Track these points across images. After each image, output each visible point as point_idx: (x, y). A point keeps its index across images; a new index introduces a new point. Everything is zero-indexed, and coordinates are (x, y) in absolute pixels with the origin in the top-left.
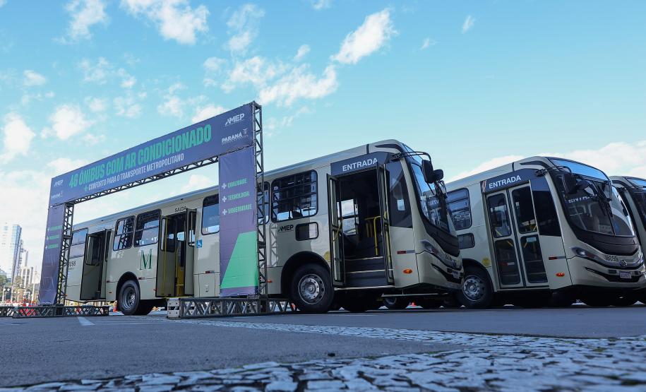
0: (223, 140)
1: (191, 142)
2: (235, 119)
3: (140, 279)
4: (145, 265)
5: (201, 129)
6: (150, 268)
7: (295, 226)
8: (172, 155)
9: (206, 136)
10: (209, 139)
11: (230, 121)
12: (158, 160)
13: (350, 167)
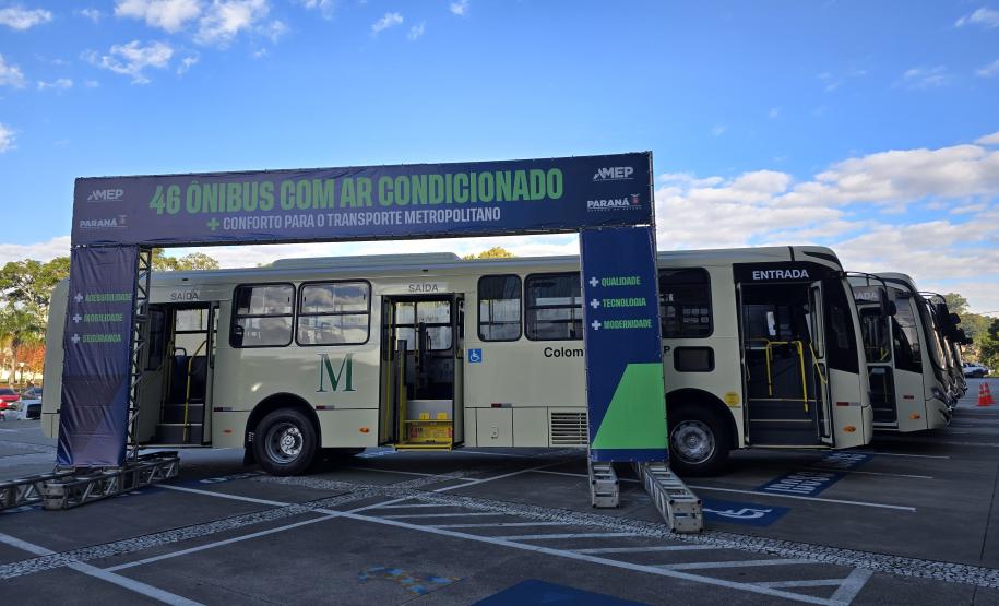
0: (590, 203)
1: (517, 192)
2: (615, 173)
3: (318, 408)
4: (335, 384)
5: (540, 173)
6: (349, 388)
7: (672, 348)
8: (469, 204)
9: (553, 188)
10: (559, 193)
11: (603, 173)
12: (436, 207)
13: (764, 275)
